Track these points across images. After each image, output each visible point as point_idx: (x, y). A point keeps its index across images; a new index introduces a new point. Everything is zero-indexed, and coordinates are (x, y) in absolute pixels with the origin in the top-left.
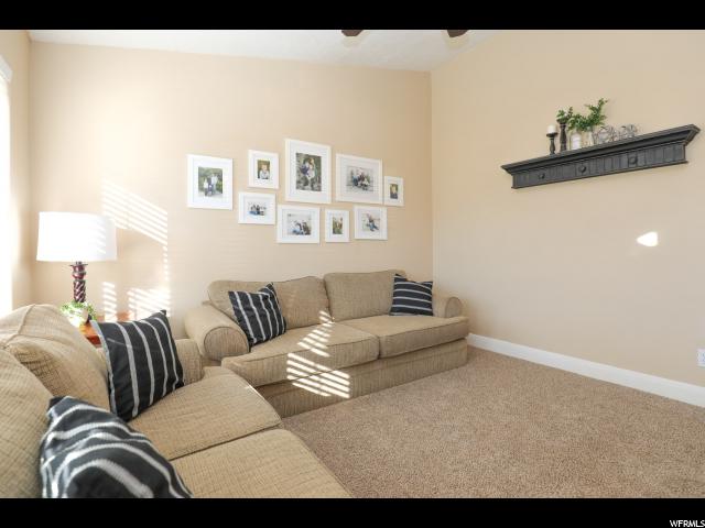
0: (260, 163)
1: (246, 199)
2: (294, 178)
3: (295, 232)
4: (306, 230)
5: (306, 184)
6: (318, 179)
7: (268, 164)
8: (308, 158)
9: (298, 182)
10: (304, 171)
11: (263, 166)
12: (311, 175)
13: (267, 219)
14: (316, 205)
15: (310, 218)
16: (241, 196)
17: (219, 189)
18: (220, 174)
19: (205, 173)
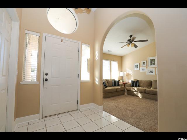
0: (143, 63)
1: (141, 68)
2: (149, 64)
3: (150, 73)
4: (152, 72)
5: (152, 64)
6: (154, 63)
7: (145, 62)
8: (152, 60)
9: (150, 64)
10: (151, 62)
11: (144, 63)
12: (153, 62)
13: (145, 71)
14: (154, 68)
15: (153, 70)
16: (140, 68)
17: (138, 67)
18: (138, 65)
19: (136, 66)
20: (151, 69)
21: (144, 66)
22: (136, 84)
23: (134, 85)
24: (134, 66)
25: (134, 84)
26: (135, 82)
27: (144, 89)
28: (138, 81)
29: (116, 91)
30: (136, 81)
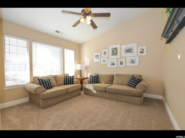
0: (104, 52)
3: (111, 65)
4: (114, 64)
5: (114, 54)
7: (106, 52)
8: (114, 49)
9: (112, 54)
10: (113, 52)
12: (115, 52)
13: (106, 63)
14: (116, 58)
15: (114, 62)
16: (101, 59)
17: (98, 58)
18: (98, 56)
19: (96, 56)
20: (113, 61)
21: (105, 56)
22: (95, 79)
23: (93, 81)
24: (94, 56)
25: (93, 79)
26: (94, 77)
27: (104, 87)
28: (97, 75)
29: (67, 93)
30: (96, 76)
